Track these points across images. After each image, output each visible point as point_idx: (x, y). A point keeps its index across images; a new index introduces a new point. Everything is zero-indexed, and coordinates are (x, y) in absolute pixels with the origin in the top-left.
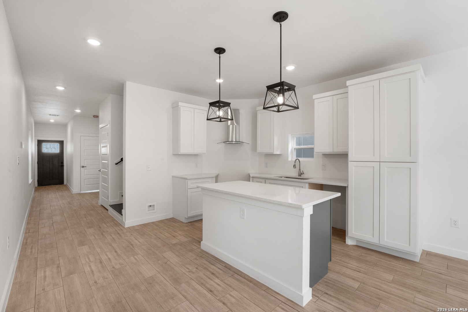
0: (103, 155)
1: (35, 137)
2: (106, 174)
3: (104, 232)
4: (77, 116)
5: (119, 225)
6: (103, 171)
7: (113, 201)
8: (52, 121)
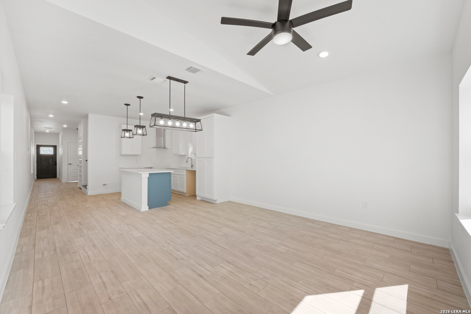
0: (80, 155)
1: (35, 142)
2: (81, 167)
3: (75, 197)
4: (64, 129)
5: (85, 194)
6: (80, 165)
7: (83, 183)
8: (47, 131)
